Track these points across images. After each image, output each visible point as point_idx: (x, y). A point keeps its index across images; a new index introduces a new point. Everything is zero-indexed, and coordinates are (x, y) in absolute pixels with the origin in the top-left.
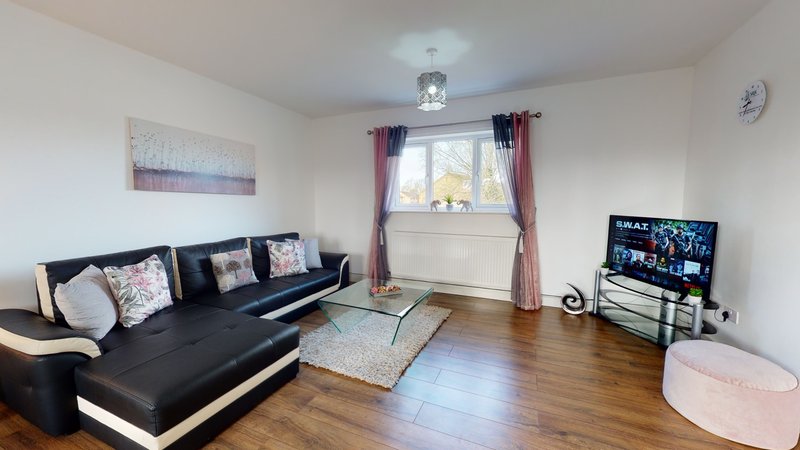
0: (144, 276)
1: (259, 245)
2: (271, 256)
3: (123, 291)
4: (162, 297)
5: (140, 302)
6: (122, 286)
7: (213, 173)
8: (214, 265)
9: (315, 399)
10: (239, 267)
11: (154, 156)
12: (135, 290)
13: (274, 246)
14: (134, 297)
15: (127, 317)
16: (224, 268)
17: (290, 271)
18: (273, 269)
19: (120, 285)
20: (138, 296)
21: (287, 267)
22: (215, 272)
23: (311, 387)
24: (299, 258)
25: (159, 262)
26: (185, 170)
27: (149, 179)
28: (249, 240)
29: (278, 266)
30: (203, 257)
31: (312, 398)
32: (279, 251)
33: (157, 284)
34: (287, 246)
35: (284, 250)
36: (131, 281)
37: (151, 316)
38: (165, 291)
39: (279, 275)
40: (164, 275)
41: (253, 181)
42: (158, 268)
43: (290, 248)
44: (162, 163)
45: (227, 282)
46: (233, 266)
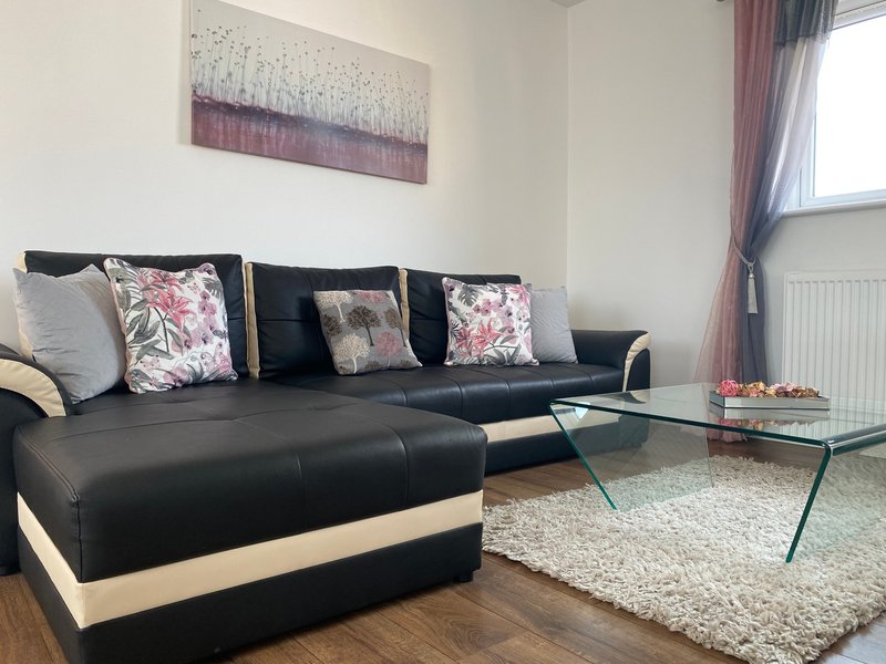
0: (178, 293)
1: (426, 289)
2: (451, 316)
3: (133, 314)
4: (210, 348)
5: (162, 346)
6: (133, 302)
7: (338, 121)
8: (323, 313)
9: (515, 642)
10: (375, 321)
11: (230, 75)
12: (154, 317)
13: (457, 291)
14: (154, 332)
15: (138, 373)
16: (343, 320)
17: (491, 353)
18: (452, 346)
19: (129, 297)
20: (160, 331)
21: (484, 342)
22: (325, 329)
23: (508, 610)
24: (516, 324)
25: (214, 277)
26: (285, 111)
27: (218, 122)
28: (404, 276)
29: (463, 337)
30: (304, 294)
31: (506, 637)
32: (469, 303)
33: (201, 317)
34: (487, 294)
35: (480, 302)
36: (149, 297)
37: (186, 385)
38: (217, 340)
39: (466, 360)
40: (218, 302)
41: (421, 149)
42: (208, 286)
43: (497, 297)
44: (243, 91)
45: (352, 351)
46: (362, 318)
